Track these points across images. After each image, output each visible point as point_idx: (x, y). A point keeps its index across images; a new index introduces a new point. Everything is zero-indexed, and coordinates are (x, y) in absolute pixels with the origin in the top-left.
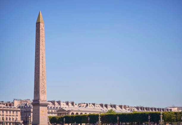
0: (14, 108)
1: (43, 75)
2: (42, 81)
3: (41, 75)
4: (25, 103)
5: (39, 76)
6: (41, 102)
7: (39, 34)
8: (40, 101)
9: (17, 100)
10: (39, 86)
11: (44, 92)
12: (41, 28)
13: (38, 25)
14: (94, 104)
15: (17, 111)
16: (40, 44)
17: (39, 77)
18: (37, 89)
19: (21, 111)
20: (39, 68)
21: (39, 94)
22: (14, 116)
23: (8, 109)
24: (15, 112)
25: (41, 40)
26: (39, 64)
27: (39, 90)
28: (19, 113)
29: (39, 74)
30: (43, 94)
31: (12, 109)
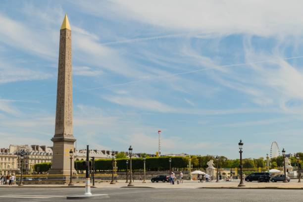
0: (10, 154)
1: (69, 99)
2: (67, 108)
3: (66, 100)
4: (23, 149)
5: (64, 100)
6: (65, 137)
7: (65, 45)
8: (64, 135)
9: (13, 146)
10: (63, 116)
11: (70, 124)
12: (67, 37)
13: (64, 32)
14: (96, 151)
15: (13, 158)
16: (66, 58)
17: (63, 102)
18: (60, 119)
19: (18, 158)
20: (64, 90)
21: (64, 126)
22: (10, 163)
23: (4, 155)
24: (11, 159)
25: (67, 53)
26: (64, 85)
27: (63, 121)
28: (16, 160)
29: (64, 98)
30: (69, 125)
31: (7, 155)
